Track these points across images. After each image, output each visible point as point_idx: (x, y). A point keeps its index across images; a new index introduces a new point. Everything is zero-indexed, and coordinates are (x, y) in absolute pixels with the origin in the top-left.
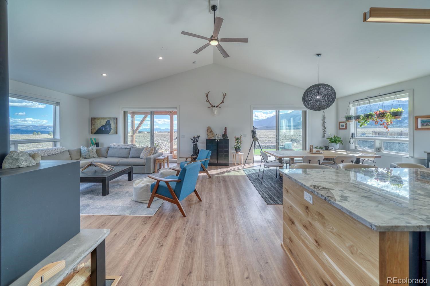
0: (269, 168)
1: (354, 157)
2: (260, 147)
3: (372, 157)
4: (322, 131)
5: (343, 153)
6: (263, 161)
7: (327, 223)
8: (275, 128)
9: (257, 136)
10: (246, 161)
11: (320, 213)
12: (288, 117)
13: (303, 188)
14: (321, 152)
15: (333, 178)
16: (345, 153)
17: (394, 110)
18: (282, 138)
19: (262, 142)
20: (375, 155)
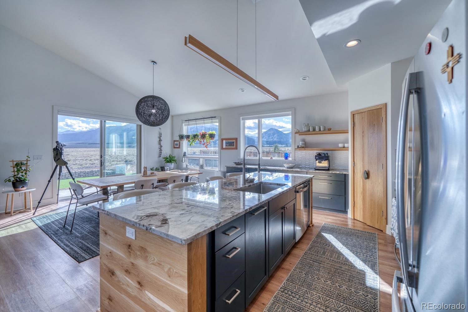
0: (87, 205)
1: (184, 175)
2: (71, 175)
3: (197, 174)
4: (158, 150)
5: (176, 173)
6: (75, 196)
7: (149, 256)
8: (99, 145)
9: (65, 157)
10: (39, 202)
11: (142, 247)
12: (120, 131)
13: (125, 223)
14: (156, 174)
15: (159, 202)
16: (177, 173)
17: (210, 132)
18: (113, 160)
19: (79, 167)
20: (199, 172)
